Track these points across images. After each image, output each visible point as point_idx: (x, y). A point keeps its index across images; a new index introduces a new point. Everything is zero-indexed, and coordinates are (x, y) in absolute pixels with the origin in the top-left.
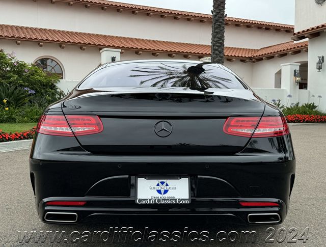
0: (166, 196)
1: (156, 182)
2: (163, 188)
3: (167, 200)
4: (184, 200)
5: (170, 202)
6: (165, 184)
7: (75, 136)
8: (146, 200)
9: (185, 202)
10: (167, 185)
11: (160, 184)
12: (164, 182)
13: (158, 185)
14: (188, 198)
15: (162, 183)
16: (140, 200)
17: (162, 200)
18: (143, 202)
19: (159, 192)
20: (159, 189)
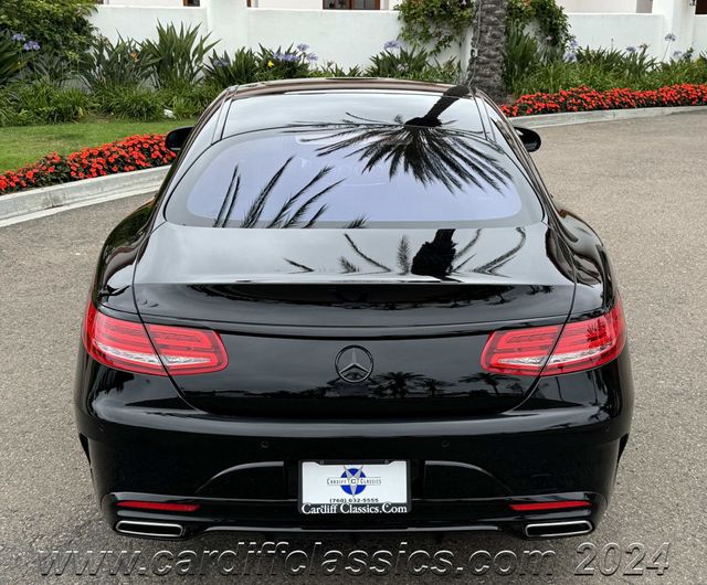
0: (361, 497)
1: (340, 469)
2: (354, 482)
3: (363, 505)
4: (398, 505)
5: (369, 510)
6: (358, 474)
7: (170, 376)
8: (319, 506)
9: (398, 510)
10: (362, 475)
11: (348, 474)
12: (357, 470)
13: (344, 476)
14: (404, 500)
15: (353, 472)
16: (308, 508)
17: (353, 505)
18: (314, 511)
19: (347, 489)
20: (347, 484)
